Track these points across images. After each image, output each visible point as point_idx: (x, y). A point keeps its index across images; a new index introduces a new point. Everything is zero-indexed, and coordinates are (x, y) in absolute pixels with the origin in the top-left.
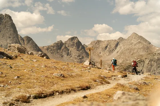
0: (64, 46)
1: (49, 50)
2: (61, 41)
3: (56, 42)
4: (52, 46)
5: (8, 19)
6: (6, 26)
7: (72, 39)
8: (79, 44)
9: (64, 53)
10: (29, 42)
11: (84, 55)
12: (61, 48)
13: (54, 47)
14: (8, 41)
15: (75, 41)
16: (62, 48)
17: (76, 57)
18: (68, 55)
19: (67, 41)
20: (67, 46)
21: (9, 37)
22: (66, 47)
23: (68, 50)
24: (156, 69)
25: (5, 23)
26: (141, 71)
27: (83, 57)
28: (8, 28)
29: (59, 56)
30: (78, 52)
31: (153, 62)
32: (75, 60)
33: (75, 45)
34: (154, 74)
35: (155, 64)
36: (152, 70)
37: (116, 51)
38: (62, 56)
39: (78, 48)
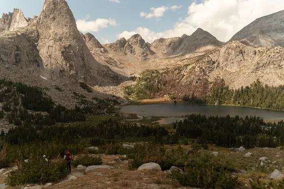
0: (127, 43)
1: (112, 47)
2: (124, 38)
3: (119, 39)
4: (115, 44)
5: (63, 5)
6: (61, 13)
7: (136, 36)
8: (142, 41)
9: (127, 51)
10: (90, 39)
11: (148, 52)
12: (124, 45)
13: (117, 45)
14: (64, 29)
15: (139, 38)
16: (126, 45)
17: (140, 54)
18: (132, 53)
19: (130, 39)
20: (130, 43)
21: (66, 25)
22: (129, 45)
23: (132, 47)
24: (234, 58)
25: (60, 8)
26: (217, 61)
27: (147, 54)
28: (64, 14)
29: (122, 53)
30: (142, 49)
31: (230, 50)
32: (140, 58)
33: (139, 42)
34: (233, 63)
35: (233, 52)
36: (229, 59)
37: (181, 47)
38: (126, 54)
39: (142, 45)
